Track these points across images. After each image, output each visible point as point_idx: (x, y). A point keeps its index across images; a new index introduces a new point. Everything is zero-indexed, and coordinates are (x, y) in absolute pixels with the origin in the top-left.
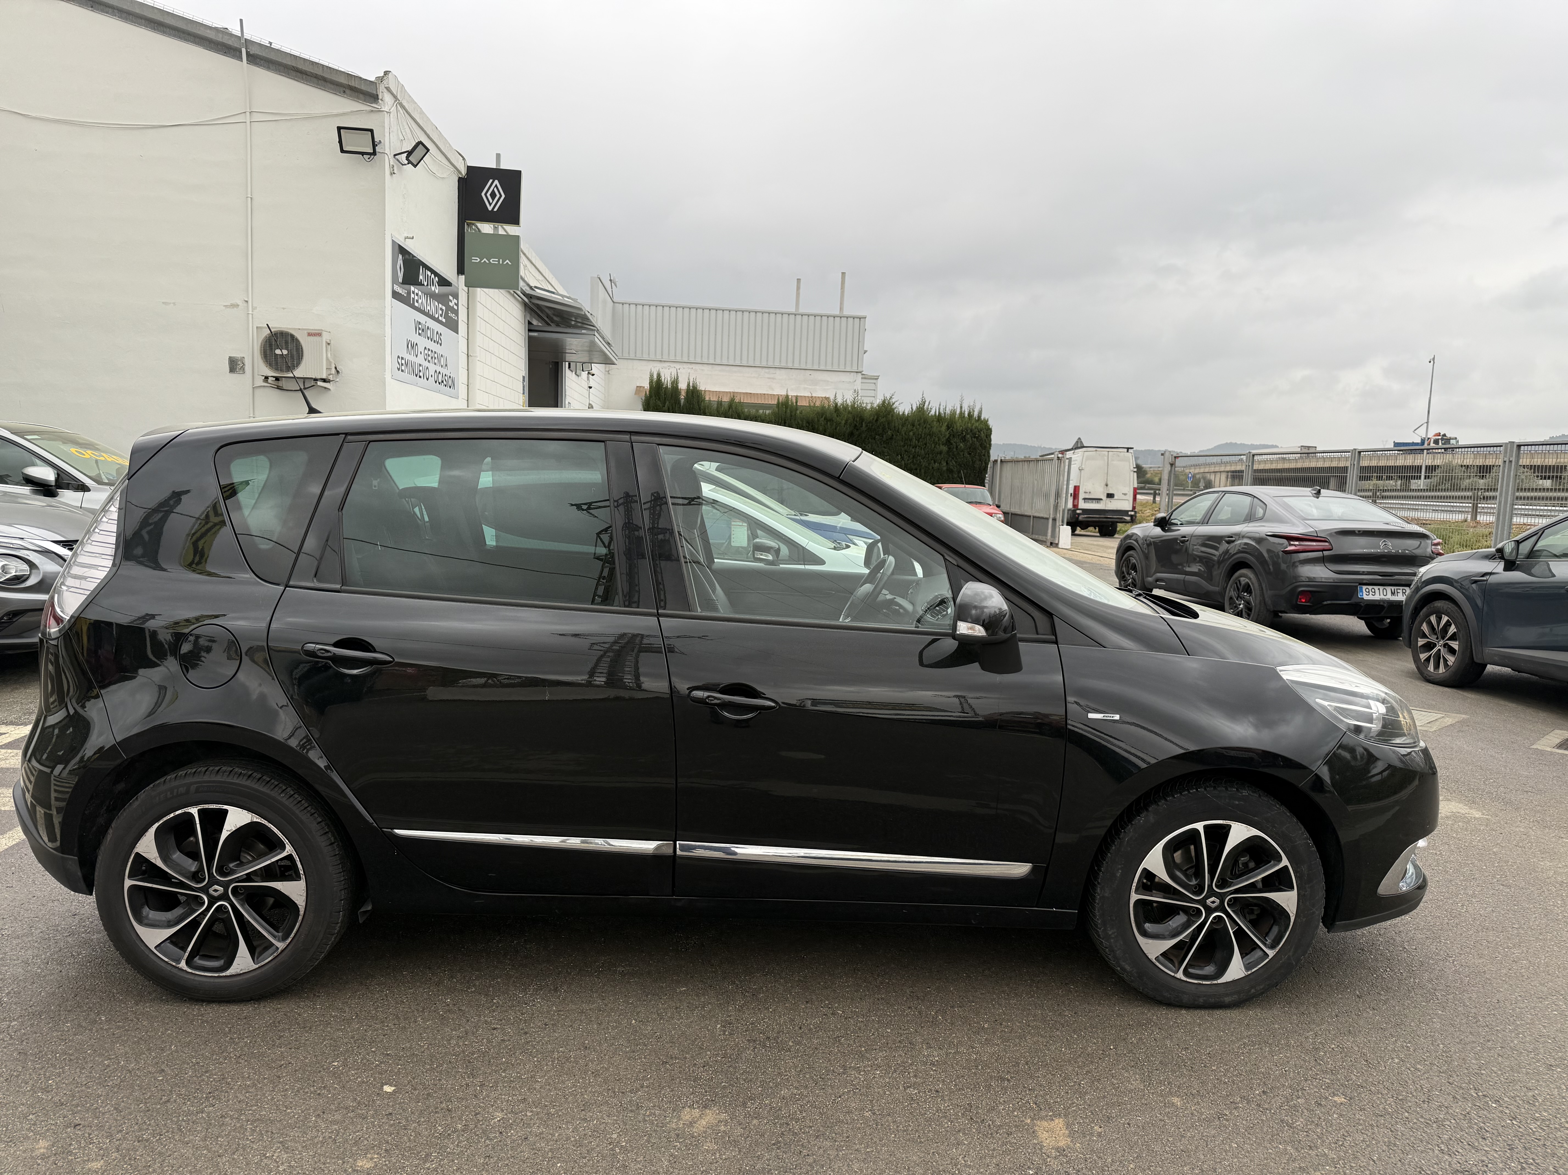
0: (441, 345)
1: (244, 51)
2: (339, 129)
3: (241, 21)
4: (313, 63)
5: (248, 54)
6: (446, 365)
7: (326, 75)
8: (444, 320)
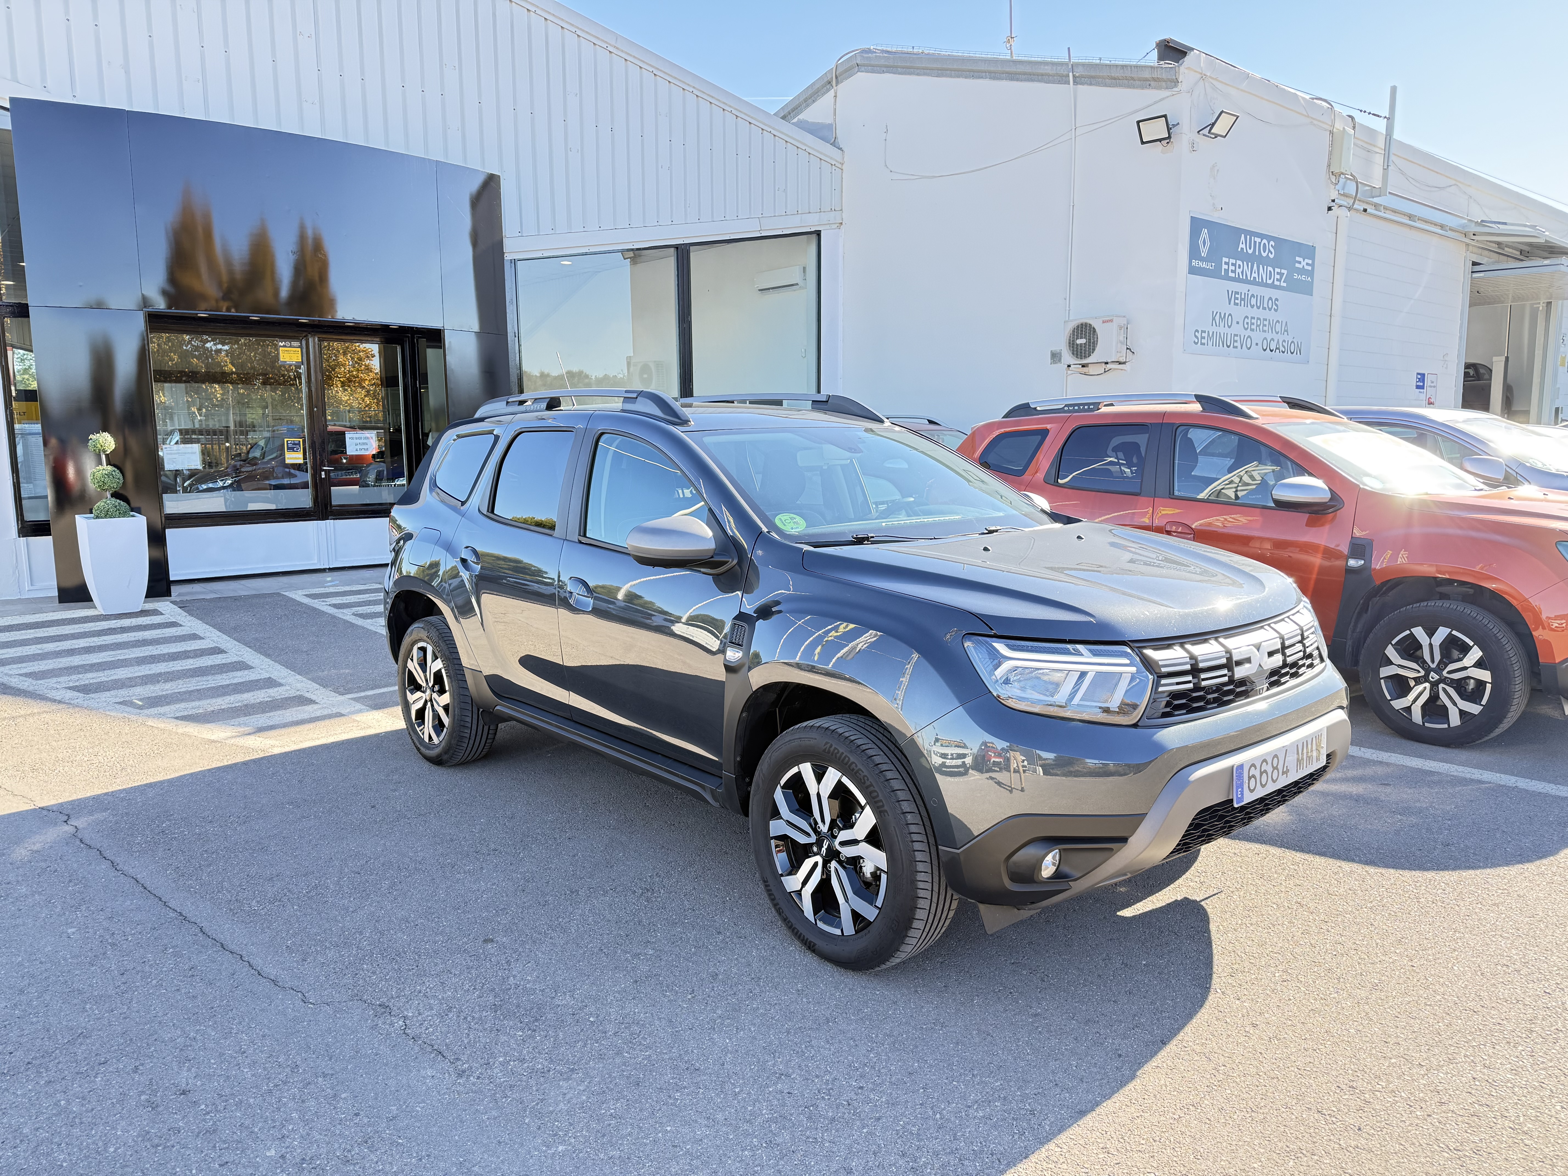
0: (1276, 310)
1: (1071, 74)
2: (1138, 122)
3: (1069, 48)
4: (1123, 67)
5: (1074, 76)
6: (1287, 331)
7: (1134, 75)
8: (1285, 285)
